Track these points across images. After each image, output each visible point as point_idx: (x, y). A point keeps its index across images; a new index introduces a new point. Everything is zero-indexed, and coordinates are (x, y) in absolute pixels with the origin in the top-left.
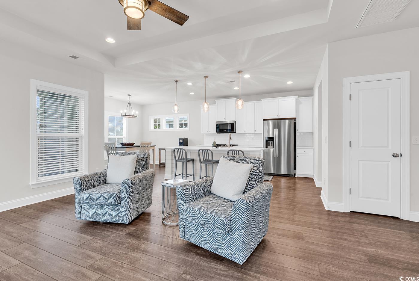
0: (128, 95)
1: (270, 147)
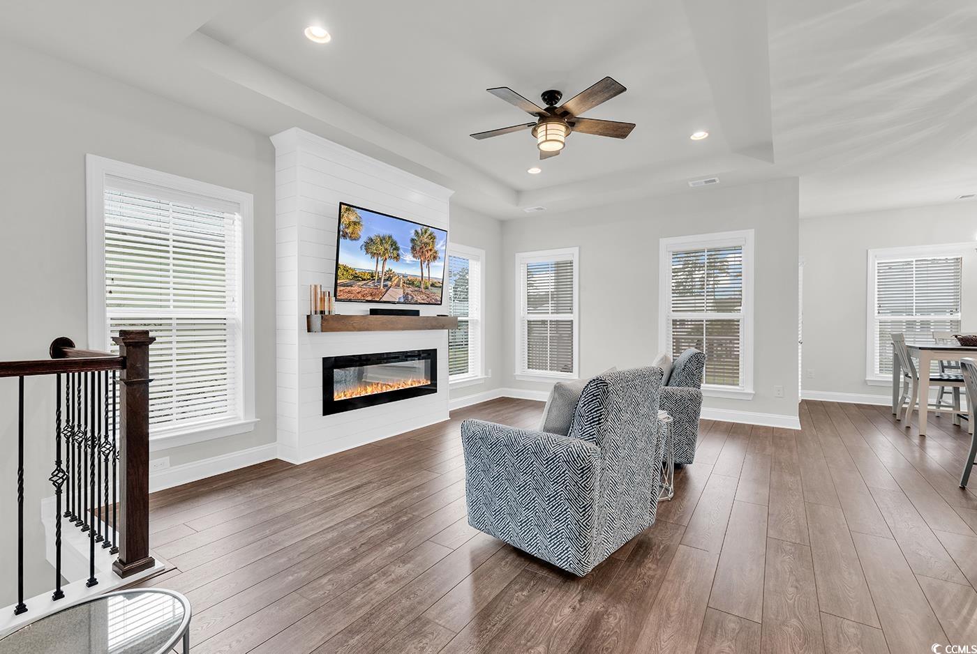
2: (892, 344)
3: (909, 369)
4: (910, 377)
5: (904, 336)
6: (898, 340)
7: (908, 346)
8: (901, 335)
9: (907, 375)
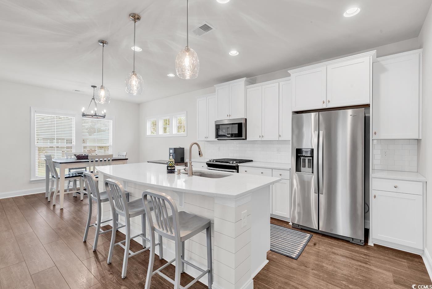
0: (92, 86)
1: (306, 170)
2: (45, 160)
3: (54, 174)
4: (55, 178)
5: (52, 156)
6: (48, 158)
7: (54, 162)
8: (50, 156)
9: (53, 177)
